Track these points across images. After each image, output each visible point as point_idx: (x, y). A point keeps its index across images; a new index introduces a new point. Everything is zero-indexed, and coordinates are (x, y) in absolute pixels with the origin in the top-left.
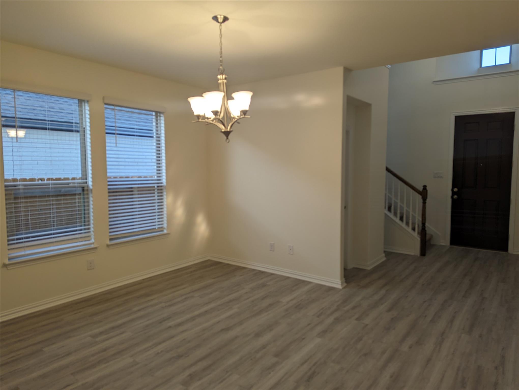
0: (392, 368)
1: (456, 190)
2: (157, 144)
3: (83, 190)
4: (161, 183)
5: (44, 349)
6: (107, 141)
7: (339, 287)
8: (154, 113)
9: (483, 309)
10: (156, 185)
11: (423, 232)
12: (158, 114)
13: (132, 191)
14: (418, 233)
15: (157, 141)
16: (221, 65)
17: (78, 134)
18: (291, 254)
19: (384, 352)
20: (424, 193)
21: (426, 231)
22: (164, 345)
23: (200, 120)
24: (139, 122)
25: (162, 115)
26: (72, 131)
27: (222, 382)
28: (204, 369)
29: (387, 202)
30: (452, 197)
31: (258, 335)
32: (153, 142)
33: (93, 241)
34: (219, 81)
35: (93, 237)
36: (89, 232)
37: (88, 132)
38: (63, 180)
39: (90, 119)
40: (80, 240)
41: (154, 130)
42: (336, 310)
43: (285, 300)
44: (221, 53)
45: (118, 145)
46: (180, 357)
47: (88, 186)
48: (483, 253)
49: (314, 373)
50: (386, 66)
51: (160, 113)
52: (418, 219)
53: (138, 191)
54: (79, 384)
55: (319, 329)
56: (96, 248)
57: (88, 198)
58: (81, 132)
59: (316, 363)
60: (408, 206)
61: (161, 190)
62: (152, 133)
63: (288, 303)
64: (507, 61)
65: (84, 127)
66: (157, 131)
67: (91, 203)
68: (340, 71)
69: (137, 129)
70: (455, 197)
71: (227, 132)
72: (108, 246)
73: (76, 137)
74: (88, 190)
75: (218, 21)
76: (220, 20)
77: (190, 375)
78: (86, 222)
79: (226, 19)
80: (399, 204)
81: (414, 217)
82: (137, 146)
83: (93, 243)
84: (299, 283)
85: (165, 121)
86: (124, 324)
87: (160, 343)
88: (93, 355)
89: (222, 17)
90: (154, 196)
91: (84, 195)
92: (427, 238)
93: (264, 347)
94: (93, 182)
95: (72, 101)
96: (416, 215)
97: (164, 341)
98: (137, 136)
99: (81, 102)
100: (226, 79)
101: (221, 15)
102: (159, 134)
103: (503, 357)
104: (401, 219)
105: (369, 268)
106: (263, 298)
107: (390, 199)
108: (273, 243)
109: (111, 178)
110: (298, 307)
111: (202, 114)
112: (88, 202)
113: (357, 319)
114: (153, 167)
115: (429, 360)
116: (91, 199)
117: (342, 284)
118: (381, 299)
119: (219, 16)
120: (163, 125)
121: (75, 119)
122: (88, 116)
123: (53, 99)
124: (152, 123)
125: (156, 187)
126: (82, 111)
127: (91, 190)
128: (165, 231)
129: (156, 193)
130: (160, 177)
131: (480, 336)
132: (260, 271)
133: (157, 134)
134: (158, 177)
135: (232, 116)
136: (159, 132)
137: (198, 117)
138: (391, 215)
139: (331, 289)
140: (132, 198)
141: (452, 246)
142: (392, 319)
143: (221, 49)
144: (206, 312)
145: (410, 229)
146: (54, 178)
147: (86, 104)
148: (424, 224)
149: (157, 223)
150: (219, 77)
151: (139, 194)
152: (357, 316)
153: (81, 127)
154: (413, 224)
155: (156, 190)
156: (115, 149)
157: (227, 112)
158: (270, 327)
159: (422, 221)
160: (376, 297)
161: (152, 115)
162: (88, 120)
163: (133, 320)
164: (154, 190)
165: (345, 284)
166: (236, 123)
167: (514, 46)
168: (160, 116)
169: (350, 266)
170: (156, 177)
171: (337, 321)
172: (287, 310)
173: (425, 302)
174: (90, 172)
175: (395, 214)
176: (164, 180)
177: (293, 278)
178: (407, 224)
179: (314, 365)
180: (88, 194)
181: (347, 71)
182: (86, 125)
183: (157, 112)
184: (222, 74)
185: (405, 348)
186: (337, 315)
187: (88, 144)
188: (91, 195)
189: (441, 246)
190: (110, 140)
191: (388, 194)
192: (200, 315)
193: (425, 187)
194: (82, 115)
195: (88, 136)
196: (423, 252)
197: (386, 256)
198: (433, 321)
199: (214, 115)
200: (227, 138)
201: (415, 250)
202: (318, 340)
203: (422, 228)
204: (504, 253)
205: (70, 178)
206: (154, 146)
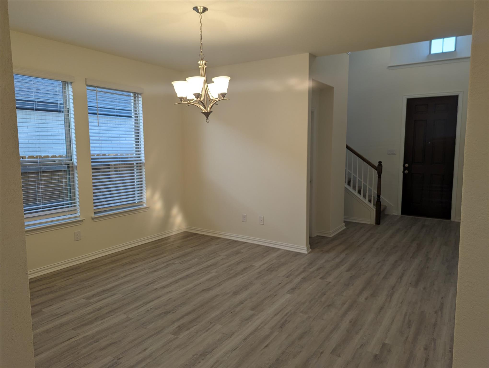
0: (351, 315)
1: (407, 165)
2: (136, 123)
3: (69, 167)
4: (140, 160)
5: (43, 310)
6: (90, 120)
7: (306, 252)
8: (132, 94)
9: (428, 267)
10: (135, 162)
11: (378, 204)
12: (136, 94)
13: (109, 168)
14: (374, 205)
15: (136, 120)
16: (201, 52)
17: (63, 113)
18: (262, 224)
19: (344, 304)
20: (379, 168)
21: (380, 202)
22: (152, 304)
23: (183, 102)
24: (112, 102)
25: (139, 96)
26: (57, 111)
27: (207, 331)
28: (191, 322)
29: (347, 177)
30: (404, 172)
31: (235, 293)
32: (132, 121)
33: (79, 214)
34: (200, 67)
35: (78, 210)
36: (75, 206)
37: (72, 112)
38: (43, 158)
39: (73, 100)
40: (67, 213)
41: (132, 110)
42: (303, 271)
43: (257, 264)
44: (201, 40)
45: (100, 125)
46: (167, 313)
47: (73, 163)
48: (429, 221)
49: (286, 321)
50: (348, 53)
51: (138, 94)
52: (374, 191)
53: (115, 168)
54: (81, 337)
55: (289, 287)
56: (82, 221)
57: (73, 174)
58: (65, 112)
59: (287, 314)
60: (365, 180)
61: (140, 166)
62: (131, 113)
63: (260, 266)
64: (453, 49)
65: (68, 107)
66: (136, 111)
67: (76, 178)
68: (306, 57)
69: (117, 109)
70: (406, 172)
71: (208, 112)
72: (93, 219)
73: (60, 117)
74: (73, 167)
75: (198, 12)
76: (200, 10)
77: (179, 327)
78: (72, 197)
79: (205, 10)
80: (357, 178)
81: (370, 190)
82: (112, 125)
83: (79, 216)
84: (269, 250)
85: (143, 101)
86: (113, 287)
87: (149, 302)
88: (89, 314)
89: (202, 7)
90: (134, 173)
91: (69, 171)
92: (382, 209)
93: (241, 303)
94: (77, 159)
95: (55, 83)
96: (373, 189)
97: (152, 301)
98: (117, 116)
99: (64, 83)
100: (205, 64)
101: (200, 6)
102: (137, 114)
103: (442, 304)
104: (359, 192)
105: (331, 236)
106: (238, 263)
107: (350, 174)
108: (245, 214)
109: (94, 156)
110: (270, 269)
111: (184, 96)
112: (73, 178)
113: (322, 278)
114: (131, 146)
115: (382, 308)
116: (76, 175)
117: (307, 250)
118: (342, 261)
119: (199, 7)
120: (141, 105)
121: (59, 99)
122: (71, 97)
123: (29, 79)
124: (130, 103)
125: (135, 164)
126: (65, 92)
127: (76, 167)
128: (145, 206)
129: (135, 170)
130: (139, 154)
131: (424, 289)
132: (233, 240)
133: (136, 114)
134: (137, 154)
135: (211, 98)
136: (137, 112)
137: (181, 99)
138: (351, 189)
139: (298, 254)
140: (109, 175)
141: (403, 216)
142: (351, 277)
143: (201, 38)
144: (187, 276)
145: (367, 201)
146: (43, 156)
147: (70, 86)
148: (379, 196)
149: (136, 198)
150: (199, 62)
151: (115, 171)
152: (321, 276)
153: (65, 108)
154: (370, 196)
155: (135, 167)
156: (97, 128)
157: (207, 95)
158: (245, 287)
159: (377, 194)
160: (338, 260)
161: (131, 96)
162: (71, 101)
163: (122, 284)
164: (133, 167)
165: (311, 250)
166: (215, 105)
167: (459, 38)
168: (138, 97)
169: (314, 235)
170: (135, 154)
171: (304, 280)
172: (260, 273)
173: (378, 263)
174: (74, 150)
175: (354, 188)
176: (143, 158)
177: (264, 246)
178: (365, 196)
179: (286, 315)
180: (73, 171)
181: (313, 57)
182: (69, 106)
183: (135, 94)
184: (202, 60)
185: (362, 299)
186: (304, 275)
187: (73, 124)
188: (76, 171)
189: (394, 215)
190: (92, 119)
191: (347, 170)
192: (182, 279)
193: (380, 163)
194: (66, 96)
195: (72, 116)
196: (378, 222)
197: (346, 226)
198: (385, 278)
199: (196, 97)
200: (207, 119)
201: (371, 219)
202: (289, 296)
203: (377, 200)
204: (447, 221)
205: (50, 156)
206: (133, 125)
